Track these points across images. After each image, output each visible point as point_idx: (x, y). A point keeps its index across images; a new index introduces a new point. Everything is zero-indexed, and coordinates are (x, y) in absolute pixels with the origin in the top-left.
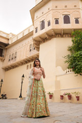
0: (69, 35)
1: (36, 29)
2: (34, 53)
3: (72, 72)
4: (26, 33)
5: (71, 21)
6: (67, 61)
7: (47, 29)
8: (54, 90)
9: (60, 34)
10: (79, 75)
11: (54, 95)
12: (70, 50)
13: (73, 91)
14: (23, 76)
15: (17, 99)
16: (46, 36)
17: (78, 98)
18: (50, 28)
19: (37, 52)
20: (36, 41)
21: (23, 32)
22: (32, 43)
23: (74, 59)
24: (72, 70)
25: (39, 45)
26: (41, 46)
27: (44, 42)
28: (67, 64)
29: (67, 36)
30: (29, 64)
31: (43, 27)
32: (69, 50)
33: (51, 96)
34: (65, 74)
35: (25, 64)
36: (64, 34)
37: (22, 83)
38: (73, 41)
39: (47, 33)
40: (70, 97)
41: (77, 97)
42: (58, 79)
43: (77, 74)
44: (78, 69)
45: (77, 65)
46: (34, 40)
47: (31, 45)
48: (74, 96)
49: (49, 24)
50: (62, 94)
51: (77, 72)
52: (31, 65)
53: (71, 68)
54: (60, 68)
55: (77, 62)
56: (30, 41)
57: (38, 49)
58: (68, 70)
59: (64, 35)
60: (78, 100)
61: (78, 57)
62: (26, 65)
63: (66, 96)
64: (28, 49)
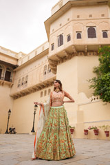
0: (95, 53)
1: (53, 45)
2: (50, 76)
3: (99, 100)
6: (92, 86)
7: (66, 45)
8: (76, 122)
9: (83, 52)
10: (108, 103)
11: (76, 130)
12: (96, 71)
13: (102, 124)
15: (28, 134)
16: (66, 54)
18: (71, 43)
19: (54, 76)
20: (52, 60)
21: (35, 51)
22: (47, 64)
23: (102, 83)
24: (99, 97)
25: (56, 66)
26: (59, 67)
27: (63, 62)
28: (93, 90)
29: (92, 53)
30: (43, 90)
31: (61, 42)
32: (94, 72)
33: (72, 131)
34: (89, 103)
35: (38, 90)
36: (88, 51)
37: (35, 114)
38: (100, 60)
39: (66, 51)
40: (97, 132)
41: (106, 132)
42: (81, 109)
43: (105, 102)
44: (108, 96)
45: (106, 91)
46: (50, 59)
47: (45, 67)
48: (102, 131)
49: (69, 39)
50: (86, 128)
51: (106, 100)
52: (46, 92)
53: (97, 94)
54: (83, 95)
55: (106, 86)
56: (45, 61)
57: (55, 71)
58: (93, 97)
59: (88, 53)
60: (108, 135)
61: (108, 80)
62: (40, 92)
63: (92, 131)
64: (42, 72)
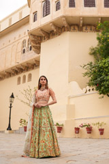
0: (93, 28)
1: (35, 14)
2: (31, 56)
3: (95, 91)
4: (15, 19)
5: (97, 3)
7: (54, 15)
8: (65, 119)
9: (78, 25)
10: (106, 96)
11: (65, 127)
12: (94, 53)
13: (95, 121)
14: (12, 96)
16: (53, 28)
17: (102, 131)
18: (60, 13)
19: (37, 55)
20: (34, 36)
21: (9, 18)
22: (27, 38)
23: (99, 71)
24: (94, 88)
25: (40, 44)
26: (44, 45)
27: (49, 38)
28: (88, 79)
29: (89, 28)
30: (21, 75)
31: (46, 11)
32: (91, 54)
33: (60, 129)
34: (83, 95)
35: (14, 75)
36: (83, 25)
37: (11, 107)
38: (99, 39)
39: (54, 24)
40: (90, 130)
41: (100, 130)
42: (72, 102)
43: (102, 95)
44: (105, 88)
45: (104, 81)
46: (31, 34)
47: (24, 42)
48: (96, 129)
50: (77, 126)
51: (103, 92)
52: (24, 77)
53: (93, 84)
54: (75, 84)
55: (103, 75)
56: (23, 34)
57: (38, 49)
58: (88, 88)
59: (84, 28)
60: (102, 134)
61: (107, 67)
62: (16, 77)
63: (84, 129)
64: (20, 49)
